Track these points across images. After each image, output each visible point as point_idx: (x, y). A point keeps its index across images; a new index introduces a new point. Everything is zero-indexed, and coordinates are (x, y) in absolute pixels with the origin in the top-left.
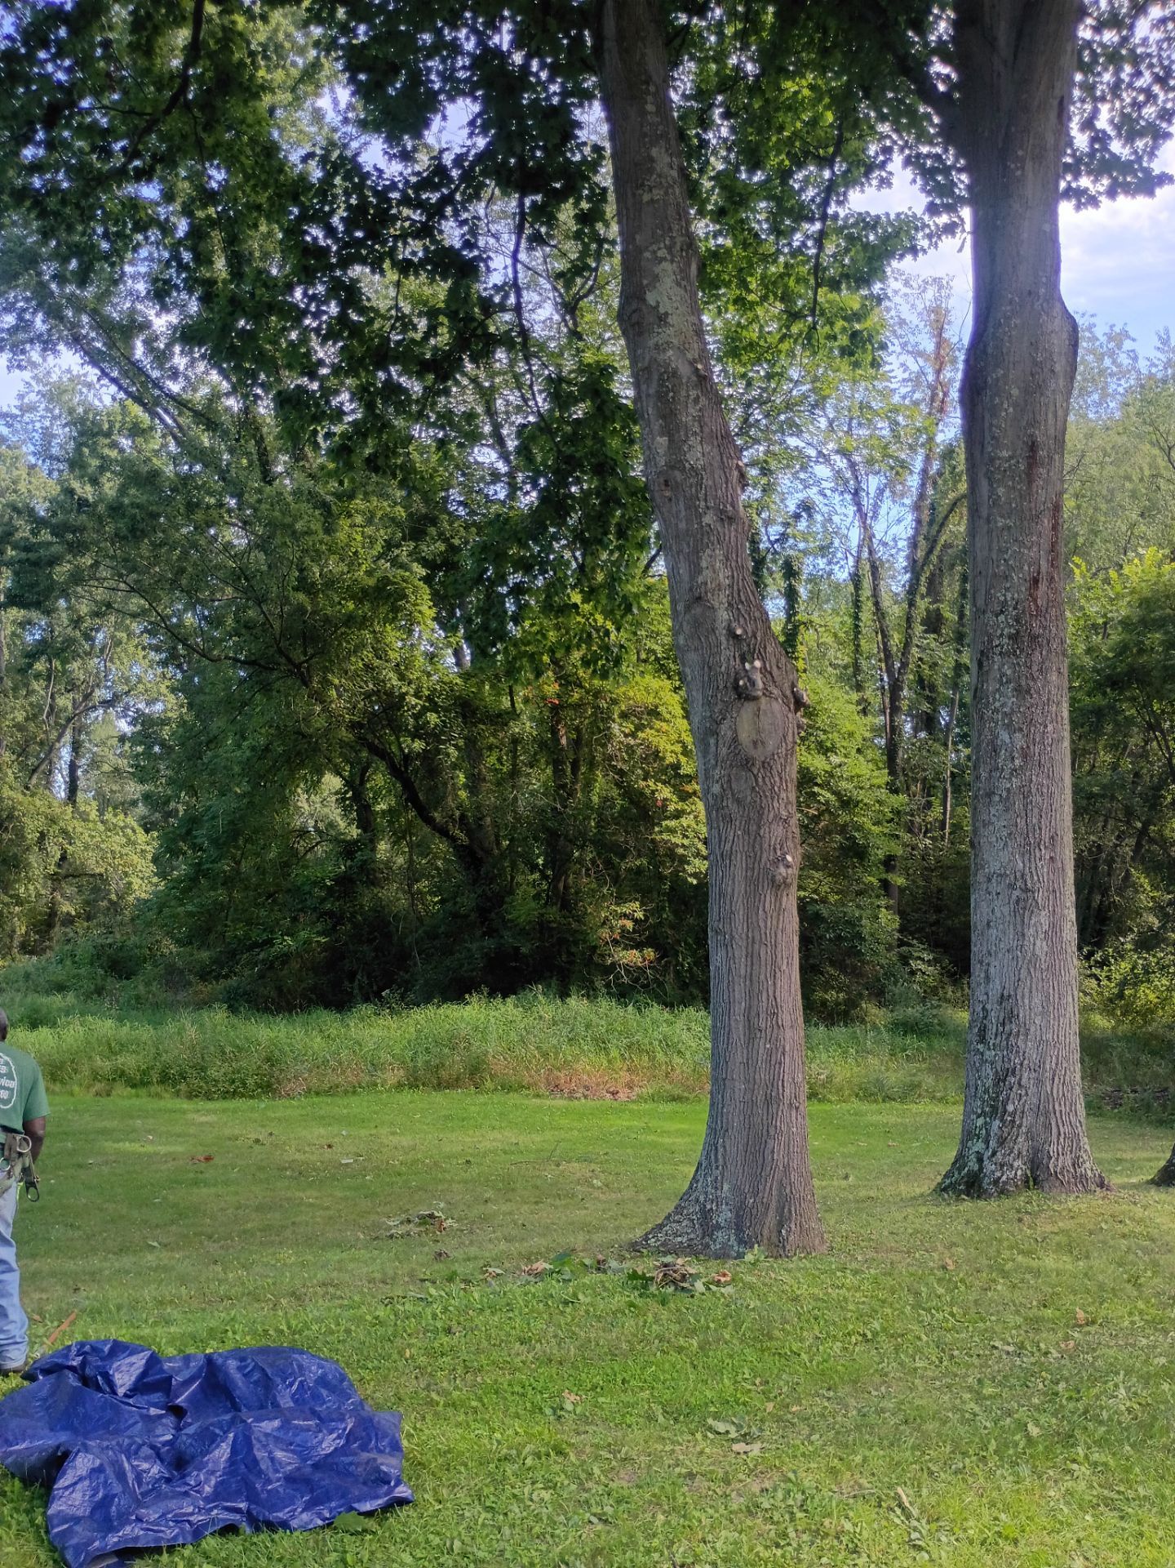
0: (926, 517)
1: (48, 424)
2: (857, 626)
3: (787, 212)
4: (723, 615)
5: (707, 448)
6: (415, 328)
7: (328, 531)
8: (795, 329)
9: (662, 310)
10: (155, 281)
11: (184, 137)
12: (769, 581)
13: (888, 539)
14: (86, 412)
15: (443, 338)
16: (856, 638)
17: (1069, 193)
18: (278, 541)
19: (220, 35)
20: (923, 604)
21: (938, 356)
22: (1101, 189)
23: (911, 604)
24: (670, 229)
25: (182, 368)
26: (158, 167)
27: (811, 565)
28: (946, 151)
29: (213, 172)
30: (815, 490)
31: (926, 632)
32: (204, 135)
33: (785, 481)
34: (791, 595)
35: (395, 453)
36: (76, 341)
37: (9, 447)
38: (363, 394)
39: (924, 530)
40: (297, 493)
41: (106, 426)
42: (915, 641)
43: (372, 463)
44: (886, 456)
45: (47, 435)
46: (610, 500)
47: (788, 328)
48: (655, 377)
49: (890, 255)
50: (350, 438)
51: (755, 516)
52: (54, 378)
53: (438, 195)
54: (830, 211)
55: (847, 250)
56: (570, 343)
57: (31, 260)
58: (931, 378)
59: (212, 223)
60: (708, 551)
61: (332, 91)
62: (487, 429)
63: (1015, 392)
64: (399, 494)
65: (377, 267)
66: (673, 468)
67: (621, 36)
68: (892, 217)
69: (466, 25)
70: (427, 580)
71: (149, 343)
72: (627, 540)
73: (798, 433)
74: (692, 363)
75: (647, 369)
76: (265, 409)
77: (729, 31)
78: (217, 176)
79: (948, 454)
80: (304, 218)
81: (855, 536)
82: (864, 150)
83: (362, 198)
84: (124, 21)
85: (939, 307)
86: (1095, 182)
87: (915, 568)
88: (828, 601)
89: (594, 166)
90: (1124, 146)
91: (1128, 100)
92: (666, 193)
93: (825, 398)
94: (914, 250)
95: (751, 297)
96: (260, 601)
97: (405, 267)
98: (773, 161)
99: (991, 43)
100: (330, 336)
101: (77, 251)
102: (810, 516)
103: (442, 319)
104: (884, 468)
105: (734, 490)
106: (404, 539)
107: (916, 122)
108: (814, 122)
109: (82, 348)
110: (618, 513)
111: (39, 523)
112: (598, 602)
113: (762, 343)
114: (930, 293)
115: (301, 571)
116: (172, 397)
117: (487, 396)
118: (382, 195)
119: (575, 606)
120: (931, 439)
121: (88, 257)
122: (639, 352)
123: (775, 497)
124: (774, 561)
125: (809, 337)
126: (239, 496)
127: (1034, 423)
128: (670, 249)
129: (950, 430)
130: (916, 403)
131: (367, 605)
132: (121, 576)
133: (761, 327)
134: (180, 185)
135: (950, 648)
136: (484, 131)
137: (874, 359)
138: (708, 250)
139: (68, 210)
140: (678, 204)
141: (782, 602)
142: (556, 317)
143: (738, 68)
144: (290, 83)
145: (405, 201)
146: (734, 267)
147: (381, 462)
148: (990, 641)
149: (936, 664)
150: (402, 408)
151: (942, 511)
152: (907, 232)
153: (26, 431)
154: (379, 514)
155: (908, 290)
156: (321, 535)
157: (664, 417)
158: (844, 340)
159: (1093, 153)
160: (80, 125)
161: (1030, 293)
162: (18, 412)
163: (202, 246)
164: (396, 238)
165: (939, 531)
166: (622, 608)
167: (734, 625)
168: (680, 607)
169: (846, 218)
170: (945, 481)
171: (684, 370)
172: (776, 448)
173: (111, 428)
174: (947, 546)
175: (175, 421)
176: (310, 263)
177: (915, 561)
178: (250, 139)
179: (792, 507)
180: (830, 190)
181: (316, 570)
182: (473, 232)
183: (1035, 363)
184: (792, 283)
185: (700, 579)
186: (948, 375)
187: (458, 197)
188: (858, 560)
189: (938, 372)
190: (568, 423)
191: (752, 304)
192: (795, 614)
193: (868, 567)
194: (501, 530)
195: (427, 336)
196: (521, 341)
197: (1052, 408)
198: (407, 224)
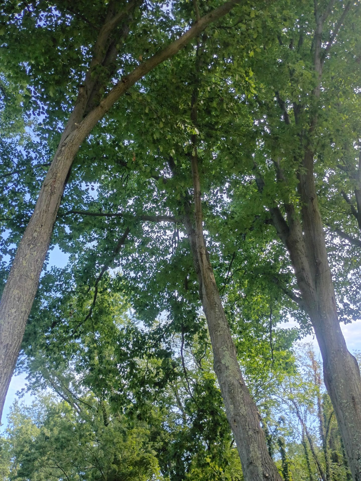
0: (323, 420)
1: (40, 410)
2: (308, 462)
3: (259, 330)
4: (261, 469)
5: (246, 408)
6: (153, 373)
7: (124, 441)
8: (268, 363)
9: (227, 365)
10: (77, 366)
11: (89, 326)
12: (274, 446)
13: (312, 428)
14: (52, 406)
15: (162, 375)
16: (309, 466)
17: (341, 320)
18: (108, 446)
19: (101, 300)
20: (329, 451)
21: (314, 366)
22: (351, 318)
23: (325, 452)
24: (226, 342)
25: (82, 389)
26: (81, 335)
27: (287, 439)
28: (302, 312)
29: (96, 335)
30: (283, 413)
31: (333, 462)
32: (95, 326)
33: (273, 410)
34: (282, 452)
35: (146, 413)
36: (52, 385)
37: (27, 419)
38: (137, 395)
39: (323, 424)
40: (115, 428)
41: (57, 411)
42: (330, 466)
43: (139, 417)
44: (304, 399)
45: (39, 414)
46: (216, 424)
47: (266, 363)
48: (227, 385)
49: (292, 340)
50: (132, 409)
51: (265, 424)
52: (44, 395)
53: (159, 335)
54: (272, 329)
55: (279, 339)
56: (199, 371)
57: (43, 363)
58: (313, 373)
59: (95, 348)
60: (252, 445)
61: (130, 310)
62: (175, 400)
63: (342, 381)
64: (148, 426)
65: (141, 357)
66: (236, 415)
67: (207, 294)
68: (291, 329)
69: (166, 291)
70: (157, 456)
71: (74, 384)
72: (224, 437)
73: (275, 394)
74: (238, 380)
75: (224, 383)
76: (106, 401)
77: (236, 286)
78: (97, 335)
79: (325, 397)
80: (121, 345)
81: (300, 428)
82: (279, 313)
83: (137, 338)
84: (76, 299)
85: (310, 351)
86: (348, 316)
87: (323, 438)
88: (296, 452)
89: (203, 324)
90: (354, 305)
91: (351, 294)
92: (224, 332)
93: (281, 382)
94: (299, 338)
95: (253, 355)
96: (101, 469)
97: (150, 356)
98: (253, 318)
99: (309, 285)
100: (127, 378)
101: (56, 360)
102: (284, 422)
103: (161, 370)
104: (305, 403)
105: (258, 422)
106: (149, 441)
107: (291, 305)
108: (263, 307)
109: (54, 387)
110: (220, 428)
111: (32, 446)
112: (216, 461)
113: (258, 367)
114: (307, 347)
115: (115, 456)
116: (79, 399)
117: (175, 390)
118: (143, 337)
119: (208, 464)
120: (318, 393)
121: (58, 361)
122: (221, 378)
123: (271, 416)
124: (275, 439)
125: (273, 365)
126: (96, 431)
127: (351, 390)
128: (227, 347)
129: (323, 390)
130: (311, 381)
131: (137, 467)
132: (56, 463)
133: (257, 363)
134: (87, 338)
135: (343, 467)
136: (171, 318)
137: (294, 370)
138: (238, 343)
139: (55, 349)
140: (228, 335)
141: (280, 454)
142: (195, 364)
143: (239, 295)
144: (119, 309)
145: (150, 338)
146: (247, 346)
147: (142, 417)
148: (358, 470)
149: (340, 475)
150: (149, 398)
151: (328, 417)
152: (296, 333)
153: (33, 413)
154: (141, 433)
155: (300, 347)
156: (123, 443)
157: (231, 398)
158: (284, 365)
159: (345, 309)
160: (61, 326)
161: (338, 350)
162: (31, 407)
163: (91, 355)
164: (147, 348)
165: (329, 424)
166: (225, 463)
167: (265, 472)
168: (245, 467)
169: (277, 331)
170: (326, 406)
171: (236, 383)
172: (268, 399)
173: (59, 411)
174: (333, 429)
175: (79, 407)
176: (122, 357)
177: (323, 436)
178: (107, 325)
179: (277, 419)
180: (271, 324)
181: (120, 456)
182: (169, 345)
183: (346, 371)
184: (264, 350)
185: (251, 455)
186: (319, 371)
187: (165, 335)
188: (303, 437)
189: (315, 371)
190: (201, 398)
191: (254, 356)
192: (285, 459)
193: (307, 439)
194: (181, 437)
195: (156, 375)
196: (185, 374)
197: (356, 385)
198: (150, 344)
